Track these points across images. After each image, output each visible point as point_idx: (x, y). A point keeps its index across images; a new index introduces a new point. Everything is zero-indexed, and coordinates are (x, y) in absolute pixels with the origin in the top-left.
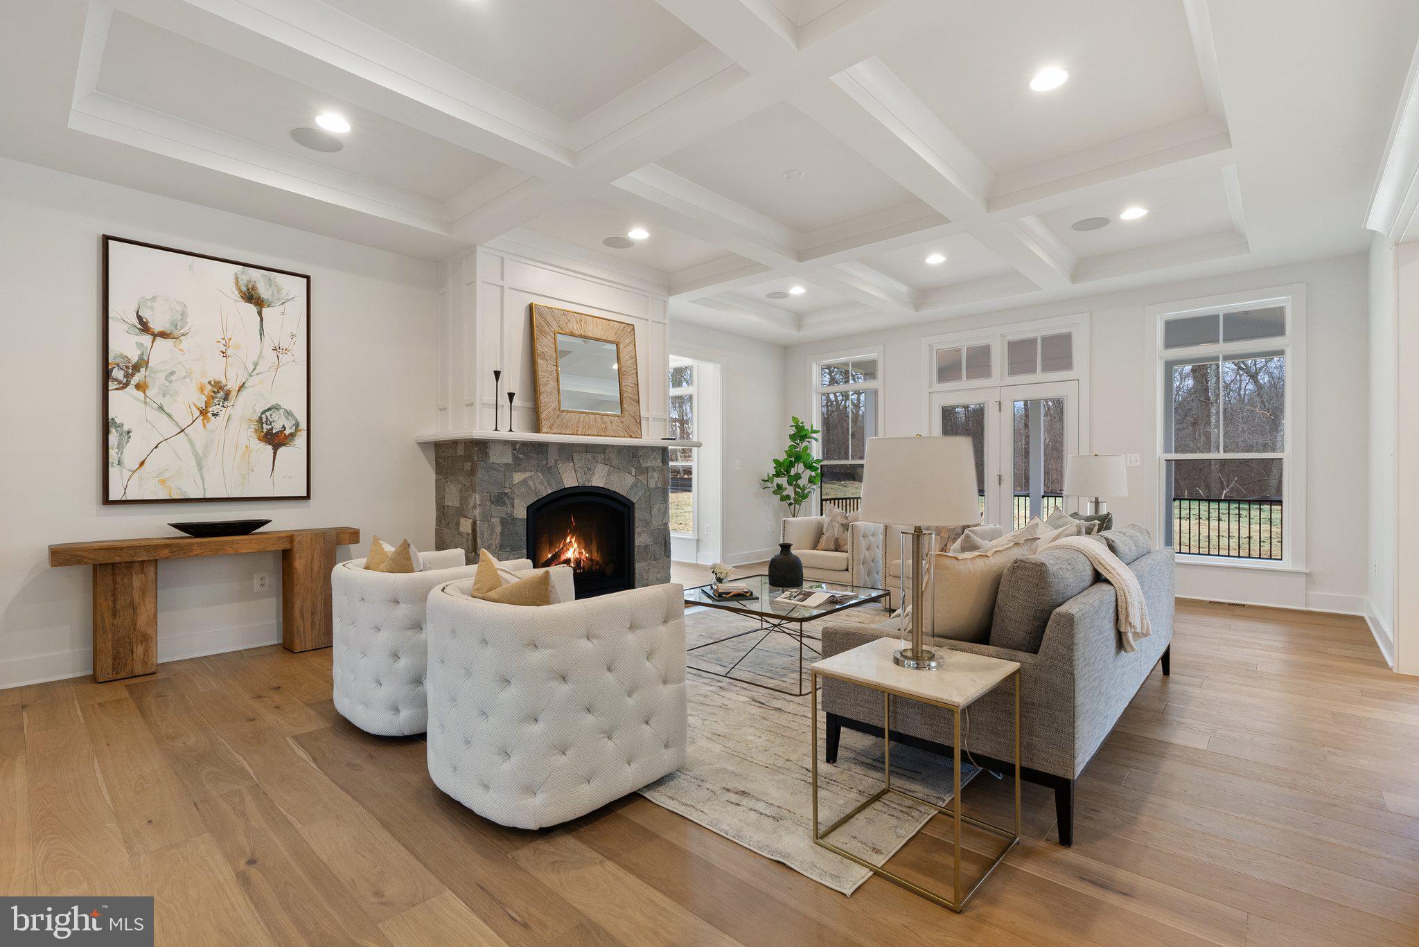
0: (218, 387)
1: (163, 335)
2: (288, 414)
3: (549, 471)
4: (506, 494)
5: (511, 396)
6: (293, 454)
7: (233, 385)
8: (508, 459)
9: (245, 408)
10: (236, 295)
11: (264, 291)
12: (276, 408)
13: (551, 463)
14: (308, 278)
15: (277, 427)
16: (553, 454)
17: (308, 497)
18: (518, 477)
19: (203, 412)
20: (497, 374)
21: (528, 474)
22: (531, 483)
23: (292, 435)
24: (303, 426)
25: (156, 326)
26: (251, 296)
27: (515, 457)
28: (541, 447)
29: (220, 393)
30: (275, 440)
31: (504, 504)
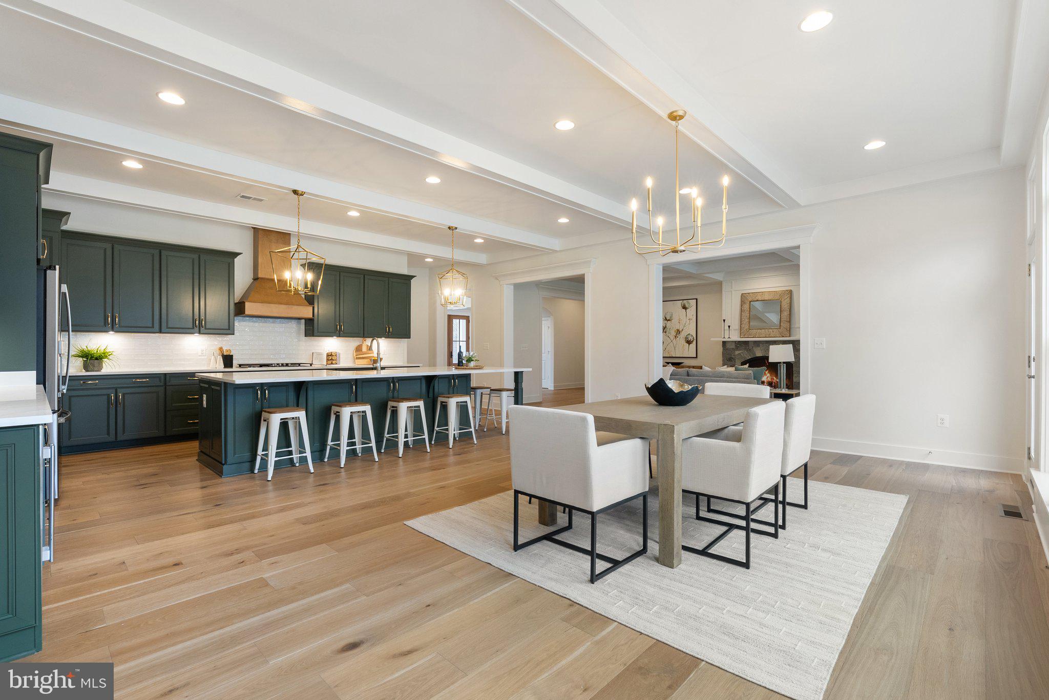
0: (678, 330)
1: (669, 320)
2: (692, 336)
3: (749, 350)
4: (733, 358)
5: (729, 327)
6: (693, 345)
7: (681, 330)
8: (733, 346)
9: (683, 334)
10: (681, 307)
11: (687, 306)
12: (689, 334)
13: (750, 347)
14: (697, 299)
15: (689, 339)
16: (751, 345)
17: (696, 357)
18: (737, 352)
19: (675, 337)
20: (724, 320)
21: (740, 352)
22: (742, 355)
23: (693, 341)
24: (695, 338)
25: (668, 319)
26: (684, 308)
27: (736, 346)
28: (746, 343)
29: (678, 332)
30: (689, 342)
31: (732, 361)
